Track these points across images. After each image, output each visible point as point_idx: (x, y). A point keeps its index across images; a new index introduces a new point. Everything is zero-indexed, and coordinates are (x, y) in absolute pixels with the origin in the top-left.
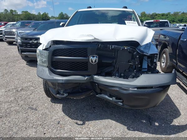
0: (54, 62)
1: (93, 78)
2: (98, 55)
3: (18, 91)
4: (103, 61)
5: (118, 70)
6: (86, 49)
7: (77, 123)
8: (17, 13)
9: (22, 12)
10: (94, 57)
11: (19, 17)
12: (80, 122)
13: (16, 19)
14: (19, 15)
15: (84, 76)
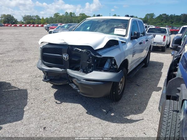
0: (44, 56)
1: (66, 71)
2: (68, 54)
3: (36, 77)
4: (72, 59)
5: (82, 67)
6: (61, 49)
7: (56, 103)
8: (75, 15)
9: (80, 14)
10: (65, 55)
11: (76, 19)
12: (59, 102)
13: (73, 21)
14: (77, 17)
15: (61, 68)
